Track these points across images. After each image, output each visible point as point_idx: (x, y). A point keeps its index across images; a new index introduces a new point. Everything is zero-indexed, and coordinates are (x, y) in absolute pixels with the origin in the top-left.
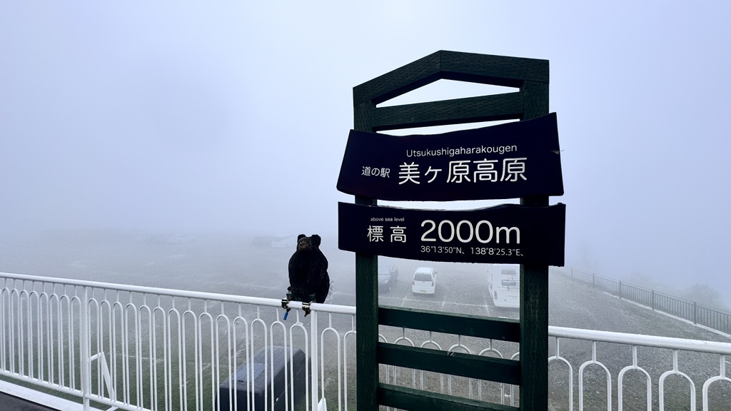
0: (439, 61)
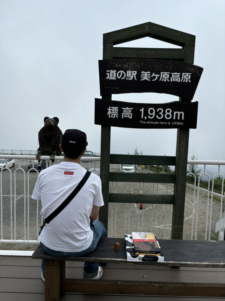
0: (148, 27)
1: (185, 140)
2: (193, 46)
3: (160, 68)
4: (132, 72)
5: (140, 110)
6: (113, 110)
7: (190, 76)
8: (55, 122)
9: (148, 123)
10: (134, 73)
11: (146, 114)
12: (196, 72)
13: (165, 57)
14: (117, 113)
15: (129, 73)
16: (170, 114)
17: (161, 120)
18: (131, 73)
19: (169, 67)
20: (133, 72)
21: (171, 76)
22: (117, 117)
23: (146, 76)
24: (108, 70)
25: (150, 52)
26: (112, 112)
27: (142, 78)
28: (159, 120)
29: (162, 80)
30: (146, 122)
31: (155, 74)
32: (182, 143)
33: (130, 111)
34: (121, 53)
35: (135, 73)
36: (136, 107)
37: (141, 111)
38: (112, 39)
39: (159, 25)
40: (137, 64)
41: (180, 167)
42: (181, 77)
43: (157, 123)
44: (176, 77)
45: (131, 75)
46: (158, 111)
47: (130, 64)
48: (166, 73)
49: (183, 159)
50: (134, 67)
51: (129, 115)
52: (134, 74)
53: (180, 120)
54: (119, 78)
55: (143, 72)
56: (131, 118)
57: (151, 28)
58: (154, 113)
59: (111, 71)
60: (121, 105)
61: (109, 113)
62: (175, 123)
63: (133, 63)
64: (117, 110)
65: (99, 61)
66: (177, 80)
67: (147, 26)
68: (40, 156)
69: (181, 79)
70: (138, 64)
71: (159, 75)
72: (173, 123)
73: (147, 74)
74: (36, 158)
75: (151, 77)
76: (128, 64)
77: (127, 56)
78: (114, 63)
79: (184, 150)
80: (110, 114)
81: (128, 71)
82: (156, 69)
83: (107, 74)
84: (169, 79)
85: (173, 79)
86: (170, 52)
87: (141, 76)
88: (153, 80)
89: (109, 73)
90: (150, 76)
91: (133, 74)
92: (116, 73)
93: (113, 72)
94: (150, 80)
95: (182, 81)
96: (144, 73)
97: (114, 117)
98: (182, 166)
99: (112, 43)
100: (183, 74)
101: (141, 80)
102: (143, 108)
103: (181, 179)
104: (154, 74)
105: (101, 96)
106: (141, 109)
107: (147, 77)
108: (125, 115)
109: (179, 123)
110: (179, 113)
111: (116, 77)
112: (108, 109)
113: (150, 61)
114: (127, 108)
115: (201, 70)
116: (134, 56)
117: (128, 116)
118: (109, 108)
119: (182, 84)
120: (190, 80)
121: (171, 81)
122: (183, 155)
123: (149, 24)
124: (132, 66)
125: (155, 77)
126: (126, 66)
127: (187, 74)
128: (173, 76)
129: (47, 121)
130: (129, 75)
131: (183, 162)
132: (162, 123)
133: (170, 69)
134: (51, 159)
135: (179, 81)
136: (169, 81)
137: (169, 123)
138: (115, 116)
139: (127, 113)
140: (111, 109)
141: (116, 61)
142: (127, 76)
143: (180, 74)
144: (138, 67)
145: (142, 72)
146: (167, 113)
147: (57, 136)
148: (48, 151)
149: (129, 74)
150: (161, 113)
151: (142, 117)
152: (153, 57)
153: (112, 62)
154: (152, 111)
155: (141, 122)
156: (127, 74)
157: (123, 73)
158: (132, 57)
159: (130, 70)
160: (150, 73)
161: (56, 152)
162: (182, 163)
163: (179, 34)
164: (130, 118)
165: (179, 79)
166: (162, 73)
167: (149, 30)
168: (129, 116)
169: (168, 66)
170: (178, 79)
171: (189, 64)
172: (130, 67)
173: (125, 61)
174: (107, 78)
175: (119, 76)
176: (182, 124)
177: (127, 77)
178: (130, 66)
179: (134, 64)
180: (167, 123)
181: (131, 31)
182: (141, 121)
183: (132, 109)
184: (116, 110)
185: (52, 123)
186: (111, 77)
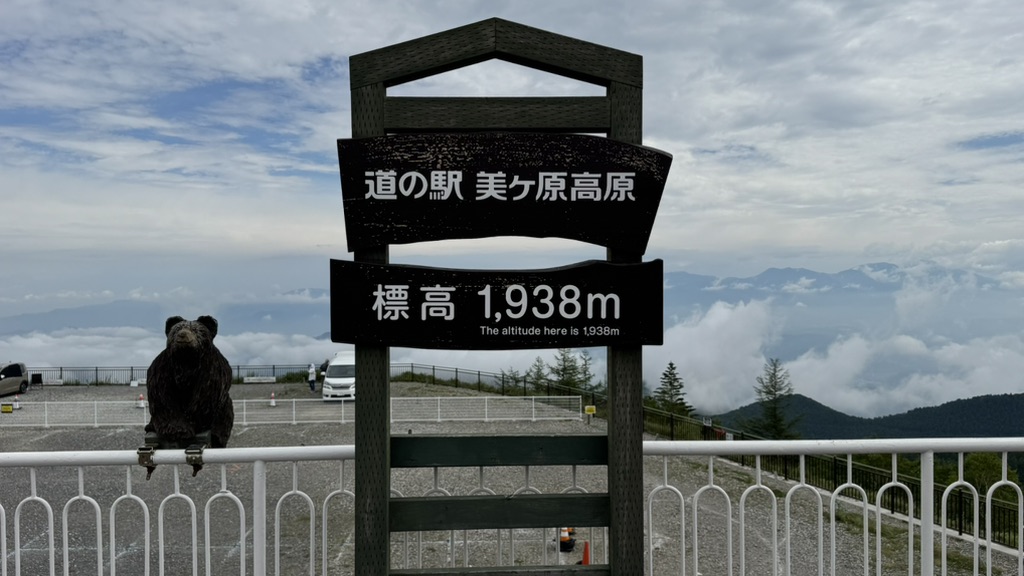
1: (630, 383)
2: (636, 87)
3: (534, 160)
4: (446, 175)
5: (480, 293)
6: (391, 295)
7: (631, 181)
8: (204, 335)
9: (505, 332)
10: (455, 176)
11: (499, 303)
12: (648, 169)
13: (549, 124)
14: (406, 303)
15: (437, 178)
16: (574, 301)
17: (550, 323)
18: (445, 178)
19: (563, 157)
20: (451, 173)
21: (570, 183)
22: (406, 316)
23: (491, 186)
24: (370, 171)
25: (501, 109)
26: (388, 303)
27: (478, 191)
28: (540, 323)
29: (545, 198)
30: (501, 331)
31: (519, 179)
32: (621, 394)
33: (448, 296)
34: (410, 114)
35: (456, 178)
36: (465, 282)
37: (483, 297)
38: (380, 72)
39: (526, 27)
40: (461, 150)
41: (621, 471)
42: (603, 184)
43: (537, 331)
44: (587, 187)
45: (445, 183)
46: (536, 293)
47: (440, 148)
48: (555, 175)
49: (628, 445)
50: (455, 160)
51: (444, 310)
52: (454, 180)
53: (610, 321)
54: (407, 193)
55: (482, 174)
56: (451, 317)
57: (501, 35)
58: (524, 302)
59: (380, 172)
60: (417, 278)
61: (379, 304)
62: (593, 331)
63: (448, 147)
64: (403, 295)
65: (340, 142)
66: (591, 196)
67: (489, 32)
68: (152, 453)
69: (603, 194)
70: (466, 150)
71: (533, 183)
72: (588, 332)
73: (495, 178)
74: (139, 459)
75: (507, 189)
76: (435, 152)
77: (432, 123)
78: (389, 147)
79: (628, 417)
80: (383, 307)
81: (433, 173)
82: (523, 162)
83: (367, 182)
84: (567, 192)
85: (577, 192)
86: (567, 108)
87: (478, 186)
88: (515, 198)
89: (374, 178)
90: (505, 186)
91: (451, 180)
92: (398, 179)
93: (386, 175)
94: (505, 199)
95: (605, 198)
96: (487, 178)
97: (395, 318)
98: (627, 468)
99: (380, 85)
100: (610, 175)
101: (478, 198)
102: (488, 287)
103: (626, 512)
104: (516, 178)
105: (352, 254)
106: (482, 289)
107: (495, 189)
108: (432, 310)
109: (606, 331)
110: (604, 299)
111: (398, 192)
112: (375, 293)
113: (503, 139)
114: (438, 287)
115: (664, 161)
116: (452, 124)
117: (441, 312)
118: (377, 290)
119: (608, 206)
120: (634, 192)
121: (573, 198)
122: (628, 431)
123: (495, 22)
124: (445, 157)
125: (520, 189)
126: (428, 156)
127: (623, 175)
128: (577, 182)
129: (174, 333)
130: (436, 185)
131: (628, 456)
132: (553, 332)
133: (568, 160)
134: (189, 461)
135: (598, 198)
136: (565, 198)
137: (575, 332)
138: (400, 315)
139: (439, 303)
140: (384, 294)
141: (395, 143)
142: (433, 188)
143: (599, 176)
144: (466, 158)
145: (478, 175)
146: (566, 301)
147: (211, 381)
148: (181, 433)
149: (437, 180)
150: (546, 301)
151: (488, 315)
152: (513, 126)
153: (382, 144)
154: (516, 296)
155: (485, 329)
156: (433, 183)
157: (418, 179)
158: (446, 126)
159: (442, 169)
160: (504, 175)
161: (206, 434)
162: (625, 456)
163: (589, 52)
164: (447, 318)
165: (599, 191)
166: (541, 175)
167: (495, 42)
168: (444, 314)
169: (559, 153)
170: (595, 192)
171: (626, 145)
172: (442, 159)
173: (423, 142)
174: (367, 196)
175: (406, 188)
176: (616, 331)
177: (433, 191)
178: (440, 156)
179: (453, 151)
180: (569, 332)
181: (437, 46)
182: (483, 328)
183: (453, 289)
184: (400, 295)
185: (192, 337)
186: (379, 190)
